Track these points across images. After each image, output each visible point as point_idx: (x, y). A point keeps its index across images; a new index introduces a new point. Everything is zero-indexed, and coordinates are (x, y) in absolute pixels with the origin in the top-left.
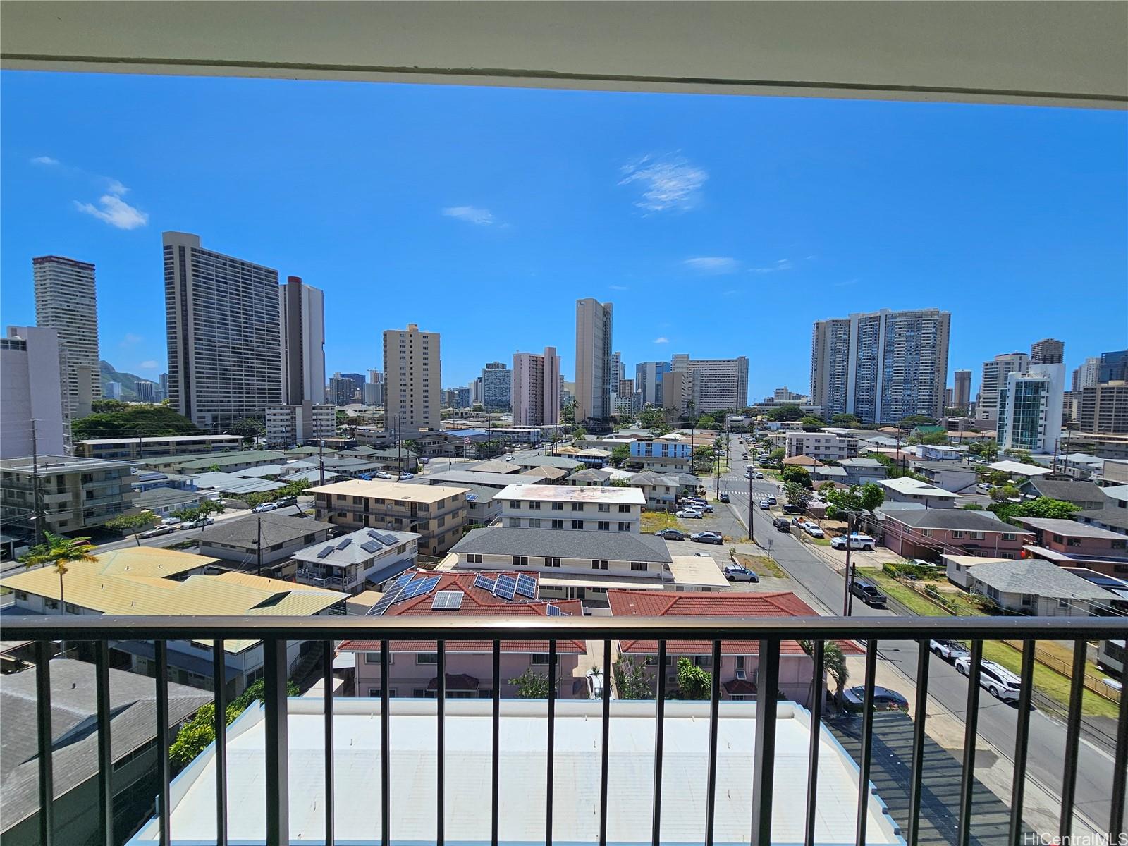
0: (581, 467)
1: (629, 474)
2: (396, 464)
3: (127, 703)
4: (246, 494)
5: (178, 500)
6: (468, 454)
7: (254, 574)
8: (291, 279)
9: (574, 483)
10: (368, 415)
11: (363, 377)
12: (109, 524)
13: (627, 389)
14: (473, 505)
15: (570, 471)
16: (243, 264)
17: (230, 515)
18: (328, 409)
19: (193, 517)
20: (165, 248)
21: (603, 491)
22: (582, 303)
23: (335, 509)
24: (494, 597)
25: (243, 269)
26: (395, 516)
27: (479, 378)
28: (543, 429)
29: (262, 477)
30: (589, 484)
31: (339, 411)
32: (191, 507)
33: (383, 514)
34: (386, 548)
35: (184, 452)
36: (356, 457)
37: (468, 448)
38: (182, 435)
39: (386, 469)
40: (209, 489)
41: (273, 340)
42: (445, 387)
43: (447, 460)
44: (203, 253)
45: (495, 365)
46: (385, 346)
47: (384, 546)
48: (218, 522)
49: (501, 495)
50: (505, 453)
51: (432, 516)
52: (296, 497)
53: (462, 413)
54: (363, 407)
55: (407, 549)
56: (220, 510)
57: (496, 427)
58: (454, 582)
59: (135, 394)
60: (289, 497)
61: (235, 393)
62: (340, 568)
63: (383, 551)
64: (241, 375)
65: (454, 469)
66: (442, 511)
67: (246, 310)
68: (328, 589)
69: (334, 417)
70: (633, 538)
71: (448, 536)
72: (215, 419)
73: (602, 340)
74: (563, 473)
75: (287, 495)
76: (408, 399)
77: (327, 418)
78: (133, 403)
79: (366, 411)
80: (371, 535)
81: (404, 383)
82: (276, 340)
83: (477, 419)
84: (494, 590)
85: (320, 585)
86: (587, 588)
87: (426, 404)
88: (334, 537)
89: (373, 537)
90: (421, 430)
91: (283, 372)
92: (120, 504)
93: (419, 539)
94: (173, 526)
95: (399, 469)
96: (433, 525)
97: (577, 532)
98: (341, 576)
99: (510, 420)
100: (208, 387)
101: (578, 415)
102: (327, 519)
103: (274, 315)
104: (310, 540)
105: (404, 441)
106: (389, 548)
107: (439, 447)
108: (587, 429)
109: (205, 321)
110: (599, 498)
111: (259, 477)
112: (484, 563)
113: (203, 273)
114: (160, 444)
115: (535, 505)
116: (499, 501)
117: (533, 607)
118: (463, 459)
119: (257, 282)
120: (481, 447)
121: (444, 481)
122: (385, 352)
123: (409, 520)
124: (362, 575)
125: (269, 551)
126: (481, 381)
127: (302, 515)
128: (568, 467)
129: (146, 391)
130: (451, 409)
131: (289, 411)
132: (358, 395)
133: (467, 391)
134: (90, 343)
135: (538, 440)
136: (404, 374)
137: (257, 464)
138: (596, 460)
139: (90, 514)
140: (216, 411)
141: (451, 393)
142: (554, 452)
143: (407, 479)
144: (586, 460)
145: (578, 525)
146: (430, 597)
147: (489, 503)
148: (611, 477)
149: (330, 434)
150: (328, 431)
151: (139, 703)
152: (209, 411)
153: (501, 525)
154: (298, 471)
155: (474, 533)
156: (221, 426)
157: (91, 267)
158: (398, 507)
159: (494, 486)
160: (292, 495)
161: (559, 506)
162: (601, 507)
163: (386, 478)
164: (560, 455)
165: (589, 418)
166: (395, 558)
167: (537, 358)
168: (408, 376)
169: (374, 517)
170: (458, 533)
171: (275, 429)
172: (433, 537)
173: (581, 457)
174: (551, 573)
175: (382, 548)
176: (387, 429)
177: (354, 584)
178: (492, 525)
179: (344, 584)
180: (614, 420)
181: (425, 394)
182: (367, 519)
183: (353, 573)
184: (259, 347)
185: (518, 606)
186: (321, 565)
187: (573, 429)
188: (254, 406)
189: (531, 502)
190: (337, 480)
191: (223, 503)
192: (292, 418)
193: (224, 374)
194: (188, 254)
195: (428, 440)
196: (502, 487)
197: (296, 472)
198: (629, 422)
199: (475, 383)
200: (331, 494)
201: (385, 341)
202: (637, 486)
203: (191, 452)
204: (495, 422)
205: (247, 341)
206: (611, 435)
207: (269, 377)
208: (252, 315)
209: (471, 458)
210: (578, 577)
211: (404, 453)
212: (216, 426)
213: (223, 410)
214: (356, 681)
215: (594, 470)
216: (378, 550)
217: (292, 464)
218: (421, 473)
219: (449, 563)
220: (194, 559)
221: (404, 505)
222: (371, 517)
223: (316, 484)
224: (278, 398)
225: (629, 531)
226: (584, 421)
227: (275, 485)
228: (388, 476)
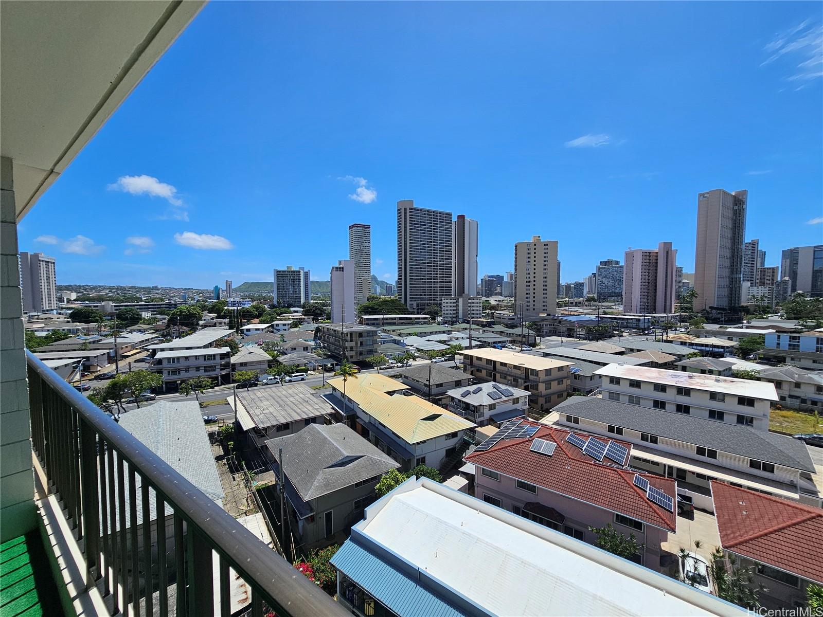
0: (695, 355)
1: (759, 367)
2: (520, 339)
3: (361, 455)
4: (427, 351)
5: (396, 350)
6: (578, 335)
7: (426, 400)
8: (459, 217)
9: (684, 369)
10: (503, 303)
11: (502, 277)
12: (367, 360)
13: (768, 278)
14: (577, 377)
15: (681, 357)
16: (434, 212)
17: (420, 362)
18: (477, 299)
19: (401, 361)
20: (398, 210)
21: (717, 381)
22: (705, 196)
23: (475, 366)
24: (584, 455)
25: (434, 215)
26: (513, 376)
27: (593, 274)
28: (655, 317)
29: (438, 341)
30: (703, 372)
31: (486, 301)
32: (401, 355)
33: (505, 374)
34: (504, 398)
35: (402, 324)
36: (493, 332)
37: (578, 330)
38: (402, 314)
39: (513, 342)
40: (411, 346)
41: (448, 256)
42: (563, 282)
43: (559, 338)
44: (415, 209)
45: (609, 262)
46: (516, 254)
47: (503, 397)
48: (414, 365)
49: (601, 371)
50: (613, 336)
51: (541, 381)
52: (454, 356)
53: (576, 303)
54: (501, 298)
55: (520, 402)
56: (414, 359)
57: (606, 314)
58: (550, 434)
59: (385, 292)
60: (450, 355)
61: (428, 290)
62: (474, 406)
63: (502, 400)
64: (431, 279)
65: (565, 346)
66: (548, 378)
67: (435, 240)
68: (465, 418)
69: (481, 305)
70: (754, 434)
71: (554, 398)
72: (418, 305)
73: (732, 229)
74: (672, 358)
75: (449, 354)
76: (532, 291)
77: (477, 307)
78: (383, 297)
79: (503, 300)
80: (494, 387)
81: (529, 280)
82: (450, 257)
83: (590, 308)
84: (584, 449)
85: (460, 414)
86: (689, 471)
87: (545, 296)
88: (473, 385)
89: (496, 389)
90: (540, 315)
91: (453, 276)
92: (372, 350)
93: (529, 396)
94: (393, 365)
95: (522, 343)
96: (542, 387)
97: (681, 416)
98: (474, 411)
99: (621, 308)
100: (415, 287)
101: (697, 304)
102: (470, 372)
103: (449, 241)
104: (458, 384)
105: (527, 323)
106: (506, 399)
107: (555, 328)
108: (707, 319)
109: (415, 249)
110: (711, 387)
111: (436, 341)
112: (581, 425)
113: (414, 221)
114: (392, 319)
115: (636, 384)
116: (601, 376)
117: (619, 472)
118: (573, 339)
119: (441, 222)
120: (590, 330)
121: (554, 355)
122: (516, 258)
123: (523, 381)
124: (487, 414)
125: (435, 387)
126: (595, 276)
127: (457, 368)
128: (679, 353)
129: (389, 289)
130: (567, 299)
131: (455, 301)
132: (498, 290)
133: (582, 284)
134: (367, 265)
135: (649, 326)
136: (529, 274)
137: (436, 333)
138: (716, 350)
139: (361, 354)
140: (418, 300)
141: (568, 287)
142: (665, 338)
143: (527, 350)
144: (703, 348)
145: (683, 409)
146: (530, 440)
147: (591, 377)
148: (733, 367)
149: (478, 316)
150: (477, 314)
151: (366, 457)
152: (415, 301)
153: (600, 396)
154: (457, 339)
155: (574, 400)
156: (420, 310)
157: (369, 227)
158: (515, 370)
159: (598, 363)
160: (452, 354)
161: (662, 388)
162: (713, 395)
163: (512, 348)
164: (671, 342)
165: (710, 307)
166: (510, 406)
167: (650, 253)
168: (532, 275)
169: (499, 375)
170: (562, 397)
171: (447, 312)
172: (541, 396)
173: (697, 345)
174: (647, 448)
175: (501, 398)
176: (515, 314)
177: (482, 419)
178: (592, 395)
179: (475, 417)
180: (746, 310)
181: (545, 288)
182: (495, 376)
183: (481, 411)
184: (440, 261)
185: (605, 468)
186: (463, 402)
187: (690, 318)
188: (437, 298)
189: (631, 380)
190: (480, 347)
191: (416, 355)
192: (457, 305)
193: (423, 279)
194: (408, 211)
195: (545, 323)
196: (605, 364)
197: (456, 339)
198: (769, 313)
199: (590, 278)
200: (472, 356)
201: (516, 250)
202: (770, 381)
203: (406, 324)
204: (605, 310)
205: (435, 258)
206: (741, 325)
207: (445, 279)
208: (437, 243)
209: (581, 339)
210: (678, 458)
211: (526, 331)
212: (418, 309)
213: (422, 300)
214: (475, 485)
215: (710, 358)
216: (499, 398)
217: (455, 334)
218: (539, 347)
219: (551, 419)
220: (398, 385)
221: (520, 370)
222: (497, 374)
223: (467, 348)
224: (450, 292)
225: (752, 426)
226: (705, 310)
227: (444, 347)
228: (514, 347)
